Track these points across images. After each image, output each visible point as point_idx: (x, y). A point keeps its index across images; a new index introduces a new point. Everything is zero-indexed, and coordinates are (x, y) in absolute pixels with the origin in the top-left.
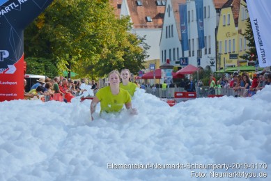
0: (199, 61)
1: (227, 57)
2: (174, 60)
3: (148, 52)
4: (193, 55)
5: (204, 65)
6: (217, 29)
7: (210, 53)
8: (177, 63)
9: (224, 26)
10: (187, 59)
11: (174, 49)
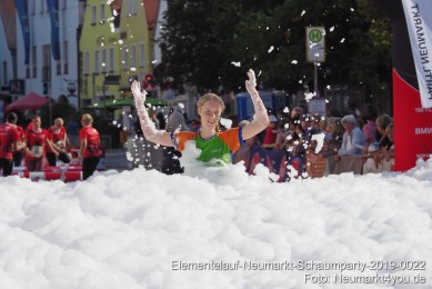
0: (46, 86)
4: (35, 76)
6: (79, 30)
7: (66, 73)
8: (4, 89)
9: (94, 24)
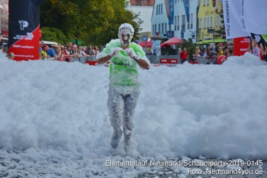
0: (182, 34)
1: (206, 32)
2: (163, 32)
3: (141, 26)
4: (178, 29)
5: (187, 37)
6: (198, 8)
7: (192, 28)
8: (165, 35)
9: (204, 6)
11: (163, 24)
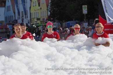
4: (20, 19)
7: (27, 18)
10: (17, 20)
